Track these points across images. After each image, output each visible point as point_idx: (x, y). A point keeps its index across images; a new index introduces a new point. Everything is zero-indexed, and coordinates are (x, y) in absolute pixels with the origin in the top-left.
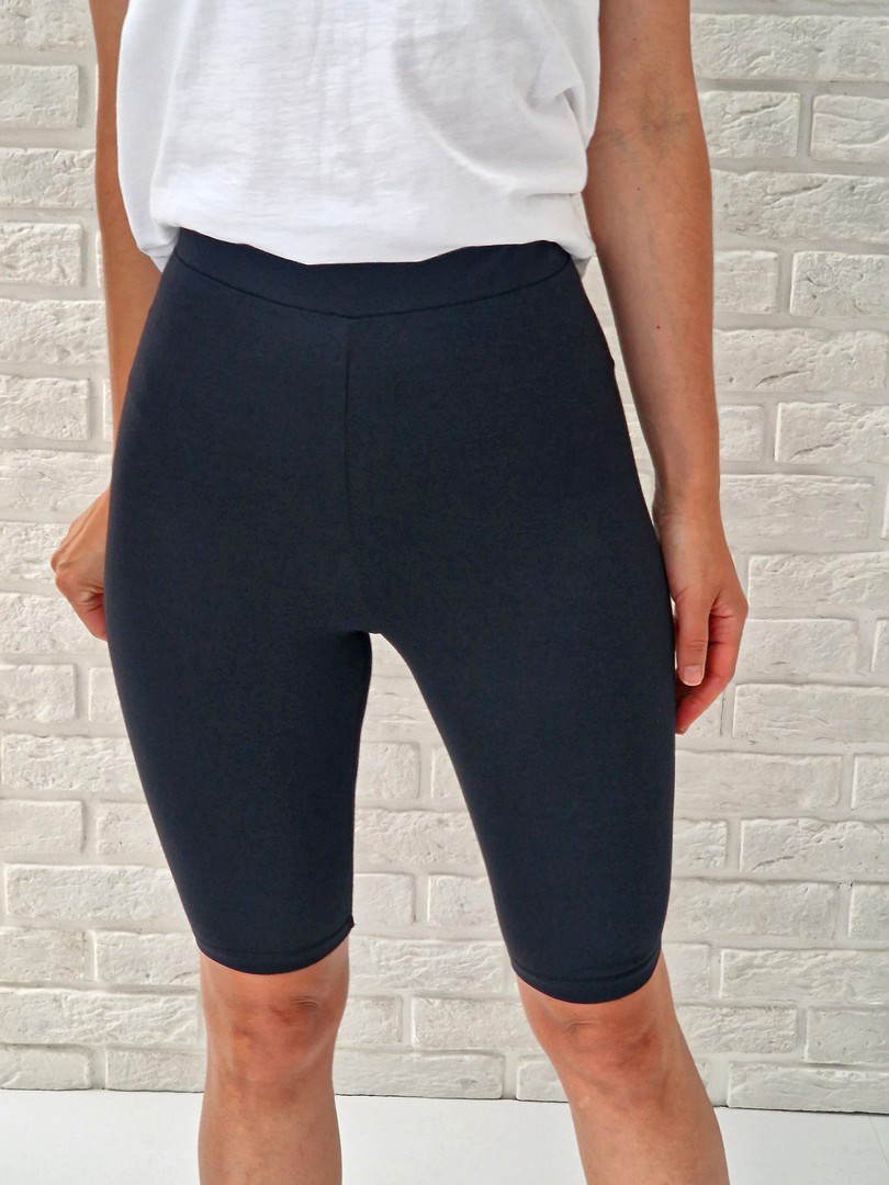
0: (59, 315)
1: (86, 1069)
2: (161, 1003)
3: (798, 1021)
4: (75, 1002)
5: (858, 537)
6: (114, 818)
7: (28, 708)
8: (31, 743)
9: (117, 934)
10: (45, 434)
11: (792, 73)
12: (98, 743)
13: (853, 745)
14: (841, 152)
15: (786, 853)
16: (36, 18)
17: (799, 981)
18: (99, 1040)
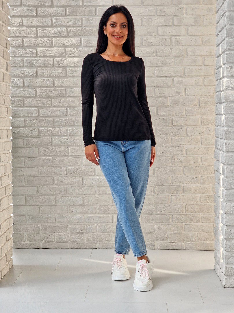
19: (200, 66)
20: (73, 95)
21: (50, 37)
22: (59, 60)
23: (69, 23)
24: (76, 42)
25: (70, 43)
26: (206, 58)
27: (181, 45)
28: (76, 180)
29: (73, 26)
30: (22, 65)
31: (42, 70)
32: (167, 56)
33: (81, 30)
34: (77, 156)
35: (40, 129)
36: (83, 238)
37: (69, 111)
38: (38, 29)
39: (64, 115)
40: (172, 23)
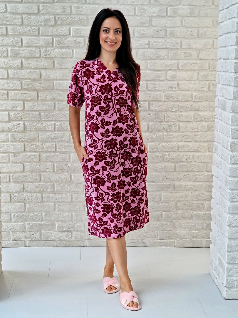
0: (51, 134)
1: (55, 244)
2: (66, 233)
3: (157, 233)
4: (54, 233)
5: (160, 162)
6: (59, 205)
7: (47, 190)
8: (47, 194)
9: (59, 223)
10: (49, 151)
11: (147, 100)
12: (57, 194)
13: (162, 192)
14: (154, 109)
15: (153, 208)
16: (49, 96)
17: (157, 227)
18: (57, 239)
19: (194, 60)
20: (61, 88)
21: (36, 25)
22: (46, 51)
23: (57, 11)
24: (64, 31)
25: (58, 33)
26: (201, 52)
27: (176, 37)
28: (64, 177)
29: (62, 14)
30: (6, 55)
31: (27, 61)
32: (161, 49)
33: (70, 19)
34: (64, 152)
35: (26, 124)
36: (70, 236)
37: (57, 105)
38: (24, 16)
39: (51, 109)
40: (167, 14)
